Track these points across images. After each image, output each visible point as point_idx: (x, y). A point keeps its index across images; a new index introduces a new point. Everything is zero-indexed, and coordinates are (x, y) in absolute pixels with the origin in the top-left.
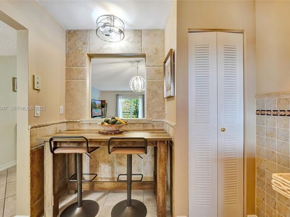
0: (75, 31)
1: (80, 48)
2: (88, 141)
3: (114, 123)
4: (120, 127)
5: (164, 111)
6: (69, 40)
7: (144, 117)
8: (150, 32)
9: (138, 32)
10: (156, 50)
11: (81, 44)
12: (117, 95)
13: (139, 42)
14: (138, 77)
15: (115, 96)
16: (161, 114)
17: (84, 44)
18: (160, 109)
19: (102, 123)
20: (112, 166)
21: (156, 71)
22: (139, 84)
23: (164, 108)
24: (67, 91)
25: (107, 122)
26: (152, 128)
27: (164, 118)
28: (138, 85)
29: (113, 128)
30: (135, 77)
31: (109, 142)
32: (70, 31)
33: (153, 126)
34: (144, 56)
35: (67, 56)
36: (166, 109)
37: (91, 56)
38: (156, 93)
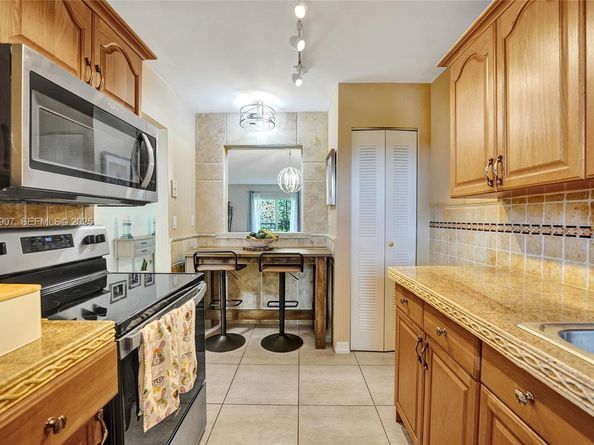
0: (207, 115)
1: (215, 138)
2: (237, 257)
3: (263, 237)
4: (270, 242)
5: (327, 223)
6: (200, 127)
7: (299, 230)
8: (308, 115)
9: (292, 116)
10: (317, 139)
11: (215, 132)
12: (251, 193)
13: (293, 129)
14: (291, 169)
15: (248, 195)
16: (323, 226)
17: (220, 132)
18: (322, 219)
19: (248, 237)
20: (258, 294)
21: (316, 168)
22: (291, 179)
23: (326, 219)
24: (198, 195)
25: (254, 235)
26: (310, 245)
27: (327, 231)
28: (291, 182)
29: (262, 243)
30: (286, 169)
31: (260, 259)
32: (200, 114)
33: (313, 243)
34: (300, 147)
35: (198, 149)
36: (329, 220)
37: (227, 148)
38: (317, 198)
